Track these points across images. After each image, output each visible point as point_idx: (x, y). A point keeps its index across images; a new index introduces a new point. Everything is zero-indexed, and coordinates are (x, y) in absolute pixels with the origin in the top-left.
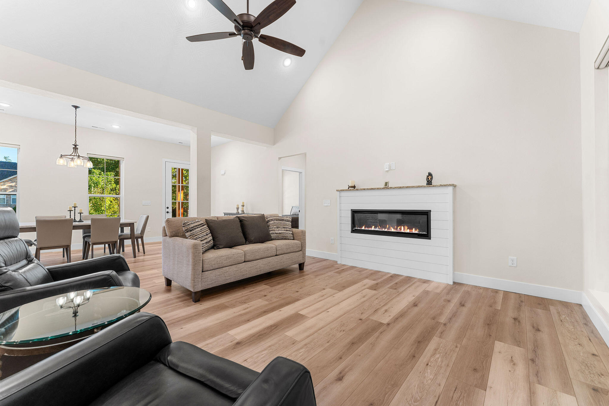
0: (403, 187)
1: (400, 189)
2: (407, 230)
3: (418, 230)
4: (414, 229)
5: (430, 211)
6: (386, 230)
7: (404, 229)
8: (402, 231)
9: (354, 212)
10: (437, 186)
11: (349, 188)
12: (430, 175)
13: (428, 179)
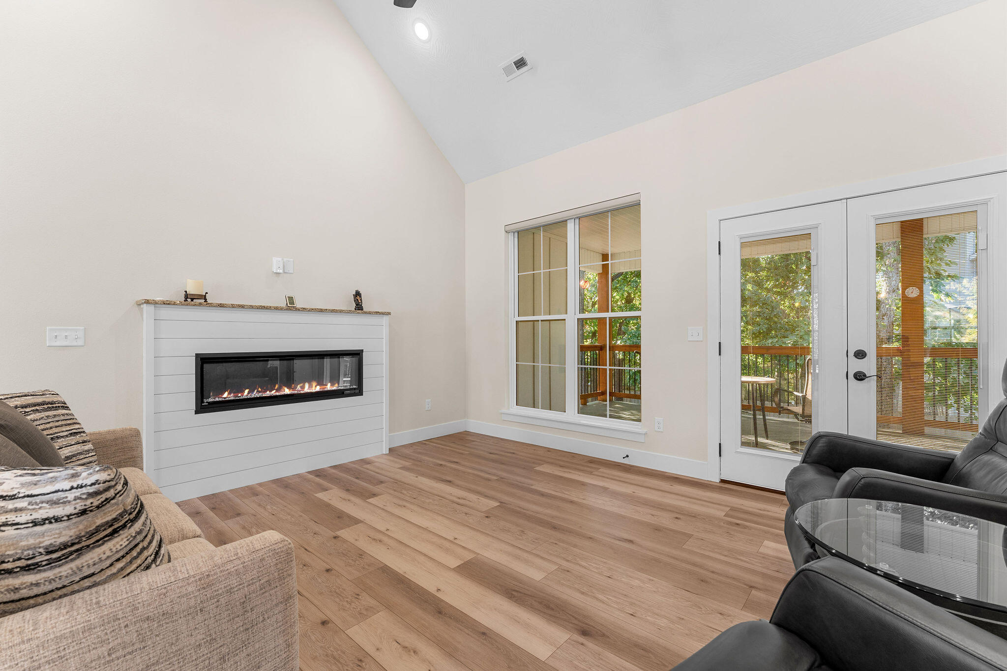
0: (326, 310)
1: (321, 313)
2: (316, 387)
4: (329, 383)
5: (362, 351)
7: (310, 386)
8: (306, 390)
9: (203, 361)
10: (370, 313)
11: (189, 298)
12: (358, 294)
13: (356, 301)
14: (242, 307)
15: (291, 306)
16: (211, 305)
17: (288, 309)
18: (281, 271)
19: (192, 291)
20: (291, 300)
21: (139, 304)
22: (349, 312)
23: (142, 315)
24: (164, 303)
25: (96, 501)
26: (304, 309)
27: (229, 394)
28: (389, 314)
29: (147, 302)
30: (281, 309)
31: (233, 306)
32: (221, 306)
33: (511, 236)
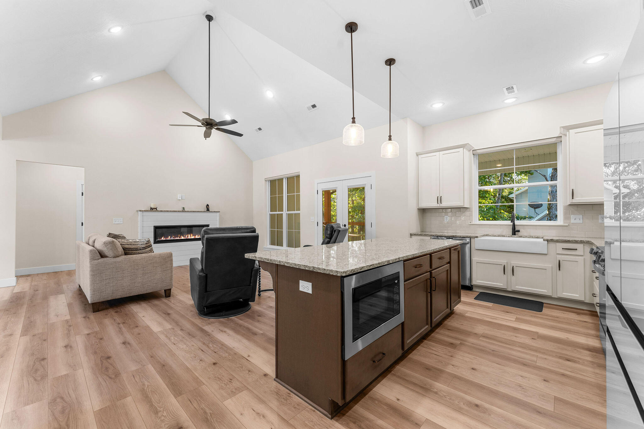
1: (193, 212)
3: (199, 236)
4: (197, 235)
5: (209, 225)
6: (178, 238)
7: (190, 236)
8: (189, 238)
9: (156, 228)
10: (211, 212)
11: (152, 209)
12: (208, 205)
13: (207, 208)
14: (168, 211)
15: (183, 210)
16: (158, 211)
17: (182, 211)
18: (180, 199)
19: (152, 207)
20: (184, 208)
21: (137, 211)
22: (204, 212)
23: (138, 214)
24: (145, 211)
25: (148, 242)
26: (188, 211)
27: (164, 238)
28: (219, 212)
29: (140, 211)
30: (180, 211)
31: (165, 211)
32: (161, 211)
33: (268, 182)
